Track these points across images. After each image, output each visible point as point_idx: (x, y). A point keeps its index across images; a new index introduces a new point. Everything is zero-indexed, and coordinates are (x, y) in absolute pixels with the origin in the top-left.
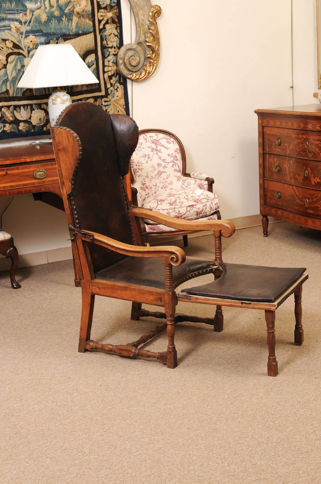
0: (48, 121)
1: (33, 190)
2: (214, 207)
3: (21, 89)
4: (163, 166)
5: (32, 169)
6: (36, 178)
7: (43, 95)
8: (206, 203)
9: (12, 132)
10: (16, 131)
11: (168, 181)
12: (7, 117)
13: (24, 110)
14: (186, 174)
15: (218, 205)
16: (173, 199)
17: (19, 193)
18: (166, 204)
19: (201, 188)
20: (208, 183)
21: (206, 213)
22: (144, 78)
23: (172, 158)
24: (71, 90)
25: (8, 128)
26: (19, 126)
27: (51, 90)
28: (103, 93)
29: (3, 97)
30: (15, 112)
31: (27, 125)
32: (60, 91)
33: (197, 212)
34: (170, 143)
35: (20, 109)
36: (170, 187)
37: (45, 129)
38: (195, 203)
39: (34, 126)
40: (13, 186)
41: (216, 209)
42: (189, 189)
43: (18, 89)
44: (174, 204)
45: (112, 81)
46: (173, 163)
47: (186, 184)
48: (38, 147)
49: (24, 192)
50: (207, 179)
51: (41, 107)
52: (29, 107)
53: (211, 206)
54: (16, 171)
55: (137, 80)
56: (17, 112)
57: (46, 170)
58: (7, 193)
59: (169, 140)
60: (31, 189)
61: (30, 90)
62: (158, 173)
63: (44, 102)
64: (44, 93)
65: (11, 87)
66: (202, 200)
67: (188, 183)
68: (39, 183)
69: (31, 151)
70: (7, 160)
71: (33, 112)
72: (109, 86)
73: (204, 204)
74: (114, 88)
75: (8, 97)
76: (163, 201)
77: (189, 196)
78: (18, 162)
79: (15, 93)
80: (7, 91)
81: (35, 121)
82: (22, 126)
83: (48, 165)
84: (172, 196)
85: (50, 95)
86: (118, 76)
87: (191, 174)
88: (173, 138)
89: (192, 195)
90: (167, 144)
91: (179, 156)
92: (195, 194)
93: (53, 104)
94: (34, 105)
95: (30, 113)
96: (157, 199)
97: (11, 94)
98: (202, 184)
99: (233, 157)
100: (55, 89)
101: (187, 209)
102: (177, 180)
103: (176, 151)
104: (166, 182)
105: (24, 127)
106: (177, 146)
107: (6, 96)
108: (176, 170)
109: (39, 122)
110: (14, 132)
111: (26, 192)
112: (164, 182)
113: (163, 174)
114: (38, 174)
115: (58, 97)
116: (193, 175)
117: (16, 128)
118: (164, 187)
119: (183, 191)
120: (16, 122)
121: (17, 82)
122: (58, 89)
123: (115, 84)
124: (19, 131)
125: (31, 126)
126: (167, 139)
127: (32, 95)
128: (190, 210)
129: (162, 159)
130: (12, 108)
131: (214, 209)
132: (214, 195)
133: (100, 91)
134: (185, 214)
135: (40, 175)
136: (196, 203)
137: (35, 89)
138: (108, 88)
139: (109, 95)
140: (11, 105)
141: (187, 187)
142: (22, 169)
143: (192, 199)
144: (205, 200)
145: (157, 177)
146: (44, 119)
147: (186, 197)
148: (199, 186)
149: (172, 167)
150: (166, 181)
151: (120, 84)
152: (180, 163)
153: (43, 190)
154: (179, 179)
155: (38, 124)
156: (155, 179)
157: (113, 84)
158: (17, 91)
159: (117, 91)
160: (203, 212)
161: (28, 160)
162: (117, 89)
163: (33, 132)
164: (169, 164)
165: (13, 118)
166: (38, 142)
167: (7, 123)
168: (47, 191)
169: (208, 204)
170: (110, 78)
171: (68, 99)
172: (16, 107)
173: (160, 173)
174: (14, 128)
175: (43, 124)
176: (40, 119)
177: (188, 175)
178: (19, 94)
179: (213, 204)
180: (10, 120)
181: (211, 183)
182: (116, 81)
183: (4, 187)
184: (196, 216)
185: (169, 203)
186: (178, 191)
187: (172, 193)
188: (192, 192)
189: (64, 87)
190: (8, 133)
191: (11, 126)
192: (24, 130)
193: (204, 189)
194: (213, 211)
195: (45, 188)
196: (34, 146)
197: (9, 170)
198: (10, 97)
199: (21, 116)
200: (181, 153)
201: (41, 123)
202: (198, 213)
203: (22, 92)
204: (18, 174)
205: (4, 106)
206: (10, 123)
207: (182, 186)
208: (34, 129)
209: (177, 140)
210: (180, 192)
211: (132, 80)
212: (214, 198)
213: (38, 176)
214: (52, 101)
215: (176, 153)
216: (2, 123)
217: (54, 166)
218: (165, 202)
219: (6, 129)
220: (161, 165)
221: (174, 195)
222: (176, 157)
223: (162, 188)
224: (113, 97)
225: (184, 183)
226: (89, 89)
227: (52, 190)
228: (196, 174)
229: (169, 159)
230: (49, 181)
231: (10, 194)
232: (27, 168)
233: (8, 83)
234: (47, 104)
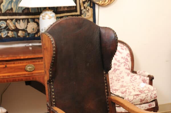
0: (38, 31)
1: (24, 79)
2: (154, 96)
3: (22, 8)
4: (118, 65)
5: (24, 64)
6: (27, 71)
7: (36, 13)
8: (148, 93)
9: (13, 37)
10: (16, 36)
11: (121, 76)
12: (11, 27)
13: (22, 22)
14: (133, 72)
15: (156, 95)
16: (124, 89)
17: (14, 80)
18: (119, 92)
19: (144, 82)
20: (150, 78)
21: (147, 100)
22: (107, 4)
23: (124, 60)
24: (56, 10)
25: (10, 34)
26: (18, 33)
27: (42, 9)
28: (78, 13)
29: (8, 13)
30: (16, 23)
31: (24, 32)
32: (48, 10)
33: (141, 99)
34: (123, 49)
35: (20, 21)
36: (122, 80)
37: (36, 36)
38: (139, 93)
39: (29, 34)
40: (10, 75)
41: (155, 98)
42: (136, 83)
43: (19, 7)
44: (125, 93)
45: (85, 5)
46: (125, 64)
47: (133, 79)
48: (31, 48)
49: (17, 80)
50: (149, 76)
51: (35, 20)
52: (26, 20)
53: (151, 96)
54: (13, 65)
55: (102, 6)
56: (18, 23)
57: (34, 65)
58: (5, 80)
59: (123, 48)
60: (23, 78)
61: (28, 9)
62: (114, 70)
63: (37, 17)
64: (37, 11)
65: (14, 6)
66: (145, 91)
67: (135, 78)
68: (28, 74)
69: (25, 50)
70: (7, 57)
71: (29, 24)
72: (82, 8)
73: (146, 94)
74: (86, 10)
75: (12, 13)
76: (117, 90)
77: (136, 88)
78: (15, 59)
79: (17, 11)
80: (12, 9)
81: (29, 30)
82: (20, 34)
83: (36, 62)
84: (123, 87)
85: (41, 12)
86: (89, 2)
87: (138, 72)
88: (126, 46)
89: (138, 87)
90: (121, 50)
91: (129, 59)
92: (140, 86)
93: (43, 19)
94: (29, 19)
95: (26, 25)
96: (113, 89)
97: (14, 11)
98: (144, 79)
99: (167, 61)
100: (45, 9)
101: (134, 97)
102: (127, 76)
103: (127, 55)
104: (119, 77)
105: (22, 34)
106: (128, 52)
107: (11, 12)
108: (126, 69)
109: (32, 31)
110: (15, 37)
111: (19, 80)
112: (118, 76)
113: (117, 71)
114: (28, 68)
115: (47, 14)
116: (139, 72)
117: (16, 34)
118: (118, 79)
119: (132, 84)
120: (17, 30)
121: (19, 2)
122: (47, 9)
123: (87, 7)
124: (18, 36)
125: (26, 33)
126: (121, 46)
127: (29, 12)
128: (136, 98)
129: (117, 60)
130: (14, 21)
131: (153, 98)
132: (154, 88)
133: (76, 11)
134: (132, 101)
135: (29, 69)
136: (141, 93)
137: (31, 8)
138: (82, 10)
139: (82, 14)
140: (14, 19)
141: (134, 80)
142: (17, 64)
143: (138, 90)
144: (147, 91)
145: (113, 73)
146: (36, 29)
147: (134, 88)
148: (143, 81)
149: (124, 66)
150: (119, 75)
151: (91, 7)
152: (130, 64)
153: (31, 79)
154: (128, 75)
155: (32, 32)
156: (112, 74)
157: (86, 7)
158: (19, 9)
159: (88, 12)
160: (145, 99)
161: (22, 58)
162: (88, 11)
163: (28, 37)
164: (122, 64)
165: (14, 27)
166: (31, 45)
167: (10, 30)
168: (34, 80)
169: (149, 94)
170: (84, 3)
171: (53, 16)
172: (17, 20)
173: (115, 70)
174: (15, 35)
175: (35, 32)
176: (33, 29)
177: (135, 73)
178: (19, 11)
179: (153, 95)
180: (12, 28)
181: (151, 79)
182: (88, 5)
183: (3, 76)
184: (140, 103)
185: (121, 92)
186: (127, 84)
187: (123, 85)
188: (138, 85)
189: (52, 8)
190: (10, 38)
191: (13, 33)
192: (22, 36)
193: (146, 83)
194: (153, 99)
195: (33, 78)
196: (28, 47)
197: (8, 64)
198: (13, 13)
199: (20, 26)
200: (131, 56)
201: (34, 32)
202: (141, 101)
203: (22, 9)
204: (14, 67)
205: (9, 19)
206: (13, 31)
207: (130, 80)
208: (29, 36)
209: (128, 47)
210: (129, 85)
211: (99, 5)
212: (154, 90)
213: (28, 70)
214: (42, 17)
215: (127, 56)
216: (7, 30)
217: (41, 63)
218: (119, 91)
219: (9, 35)
220: (116, 64)
221: (125, 87)
222: (127, 59)
223: (116, 81)
224: (85, 16)
225: (132, 78)
226: (69, 10)
227: (38, 80)
228: (141, 72)
229: (122, 61)
230: (36, 73)
231: (7, 81)
232: (21, 63)
233: (13, 4)
234: (39, 19)
